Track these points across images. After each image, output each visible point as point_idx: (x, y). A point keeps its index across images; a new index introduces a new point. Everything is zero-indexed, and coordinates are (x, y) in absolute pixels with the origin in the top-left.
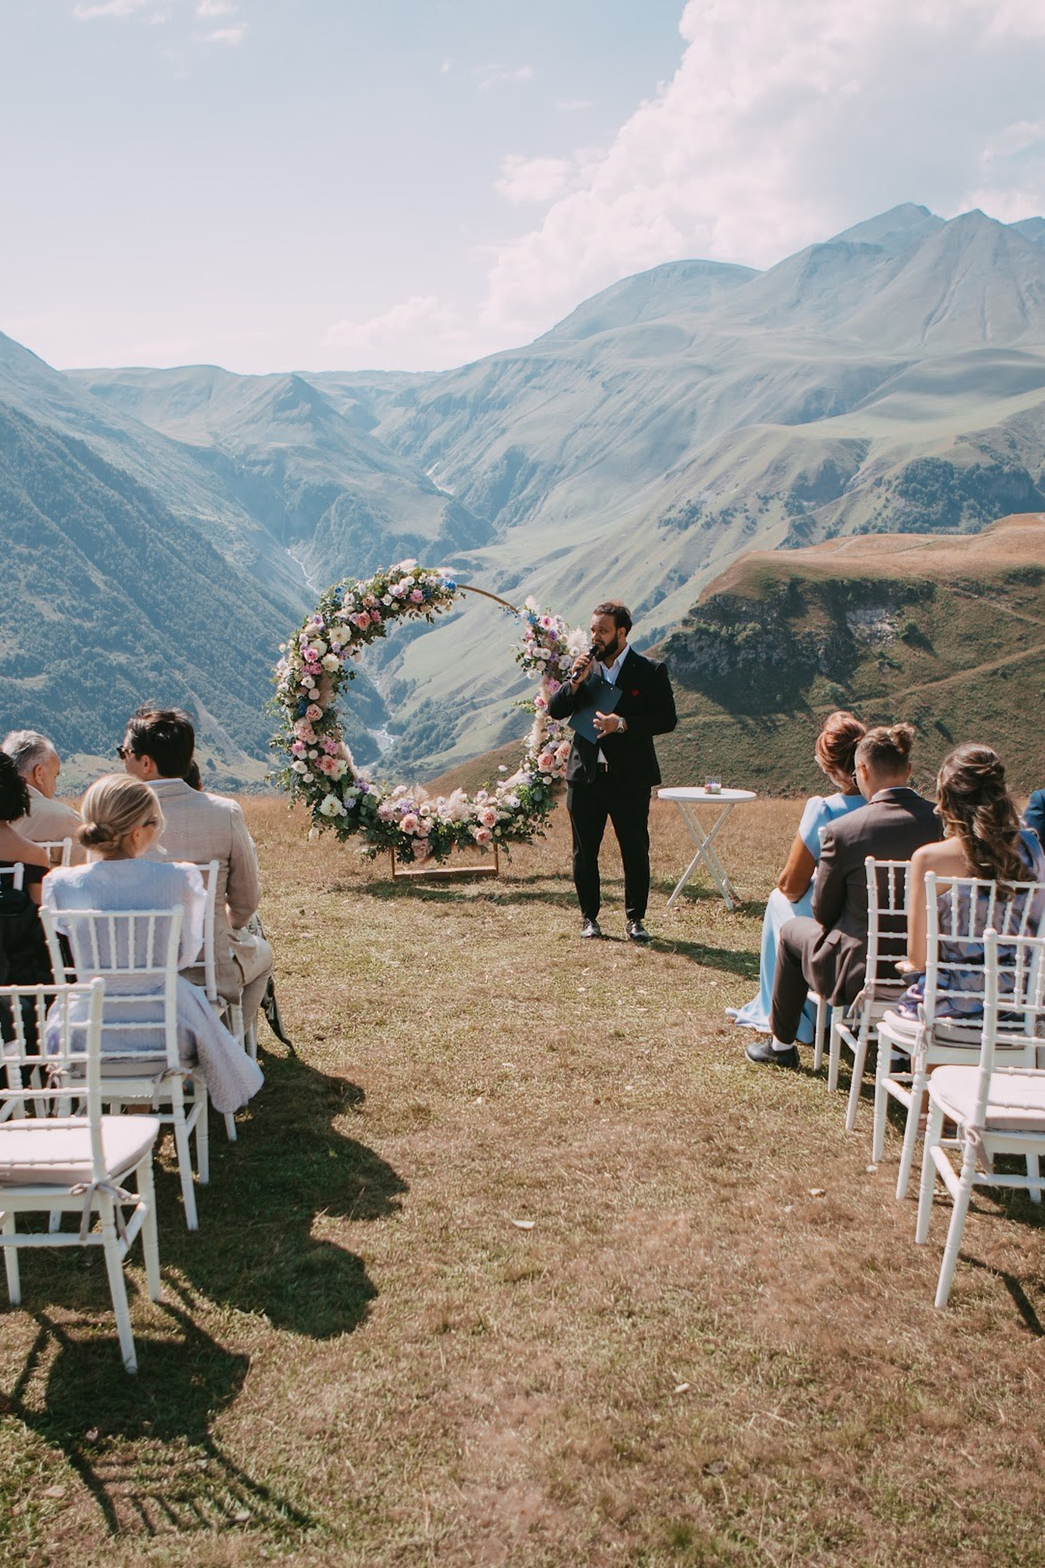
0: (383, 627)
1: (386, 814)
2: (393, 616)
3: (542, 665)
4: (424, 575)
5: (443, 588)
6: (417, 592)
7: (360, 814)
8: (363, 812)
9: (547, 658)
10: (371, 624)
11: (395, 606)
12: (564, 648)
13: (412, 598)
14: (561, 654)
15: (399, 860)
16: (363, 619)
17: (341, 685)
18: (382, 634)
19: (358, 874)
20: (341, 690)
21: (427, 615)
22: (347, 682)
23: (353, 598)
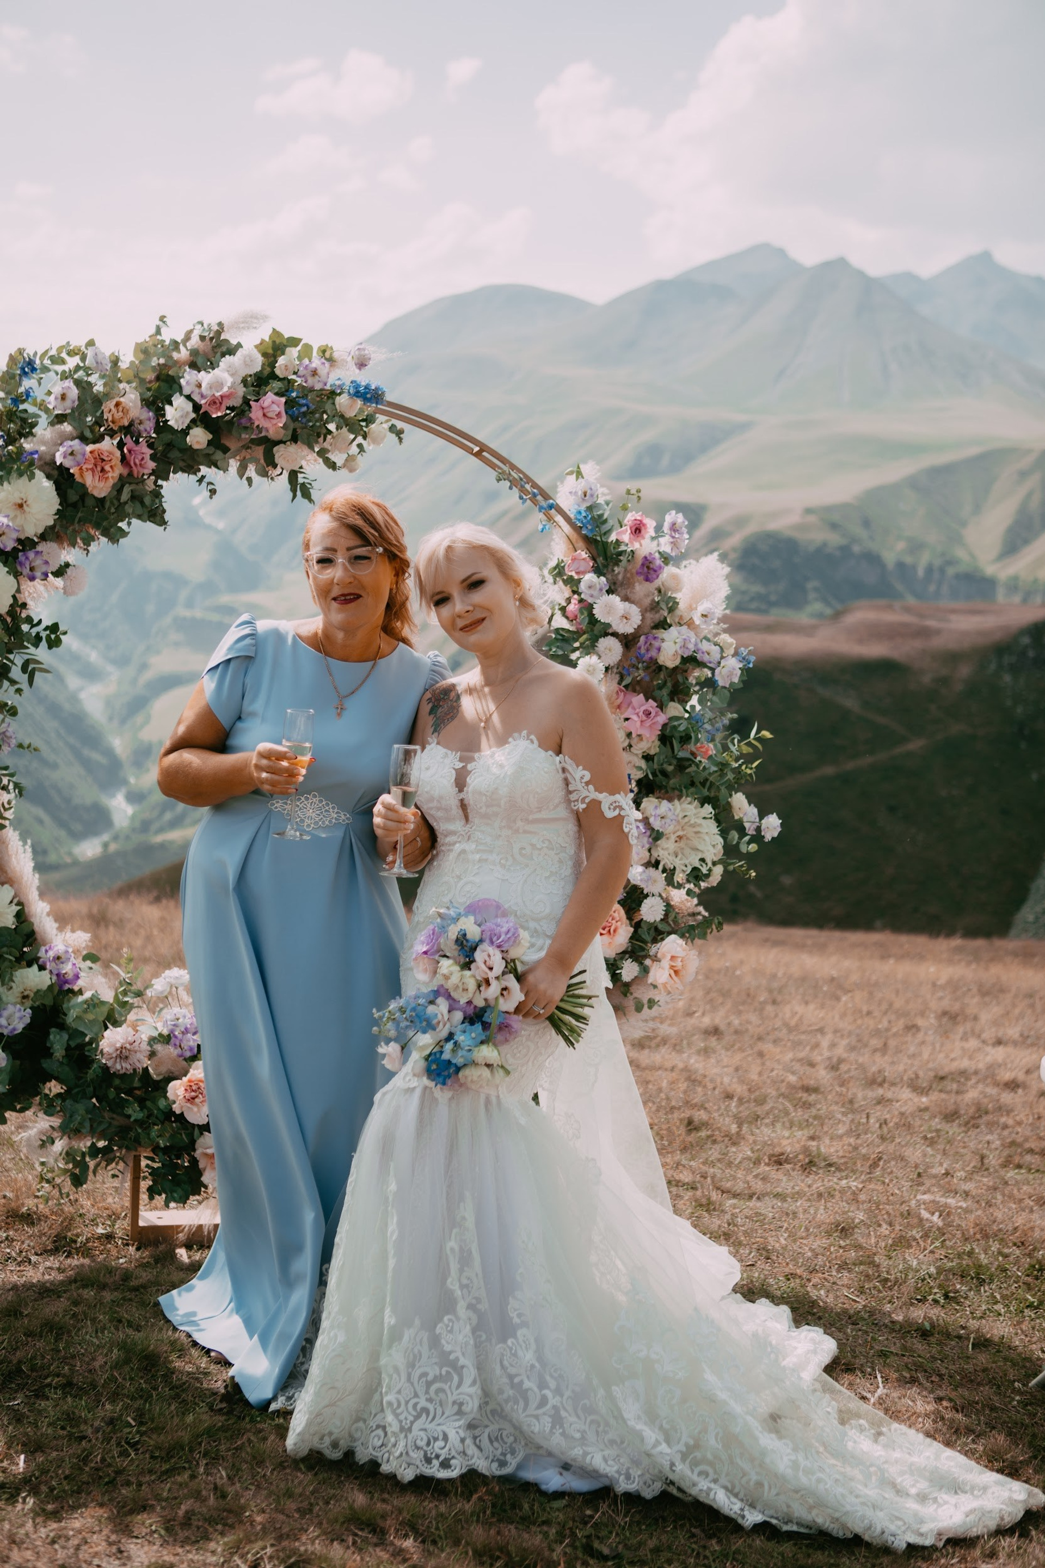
0: (157, 494)
1: (123, 1054)
2: (191, 468)
3: (611, 649)
4: (293, 352)
5: (342, 401)
6: (272, 402)
7: (48, 1053)
8: (58, 1042)
9: (627, 628)
10: (122, 482)
11: (199, 438)
12: (673, 606)
13: (255, 414)
14: (663, 625)
15: (152, 1192)
16: (100, 461)
17: (18, 659)
18: (156, 515)
19: (29, 1219)
20: (16, 673)
21: (293, 476)
22: (41, 653)
23: (74, 392)
